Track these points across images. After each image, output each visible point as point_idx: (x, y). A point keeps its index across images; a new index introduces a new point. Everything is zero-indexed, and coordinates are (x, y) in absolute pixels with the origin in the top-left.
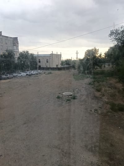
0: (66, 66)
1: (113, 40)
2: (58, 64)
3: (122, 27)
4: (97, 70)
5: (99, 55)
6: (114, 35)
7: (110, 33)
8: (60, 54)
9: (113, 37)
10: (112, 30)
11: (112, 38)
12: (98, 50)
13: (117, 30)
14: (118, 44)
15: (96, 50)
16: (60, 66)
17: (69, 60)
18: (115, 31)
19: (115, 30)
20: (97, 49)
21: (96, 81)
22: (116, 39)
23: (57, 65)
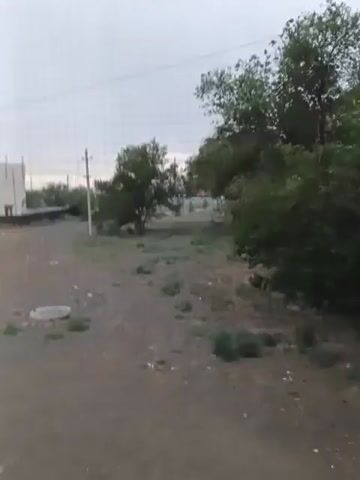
0: (45, 209)
1: (210, 108)
2: (11, 203)
3: (238, 66)
4: (164, 219)
5: (167, 166)
6: (213, 92)
7: (200, 84)
8: (19, 161)
9: (211, 97)
10: (206, 73)
11: (206, 100)
12: (164, 148)
13: (221, 76)
14: (226, 123)
15: (156, 148)
16: (19, 210)
17: (59, 187)
18: (215, 79)
19: (216, 74)
20: (161, 145)
21: (163, 259)
22: (220, 105)
23: (8, 208)
